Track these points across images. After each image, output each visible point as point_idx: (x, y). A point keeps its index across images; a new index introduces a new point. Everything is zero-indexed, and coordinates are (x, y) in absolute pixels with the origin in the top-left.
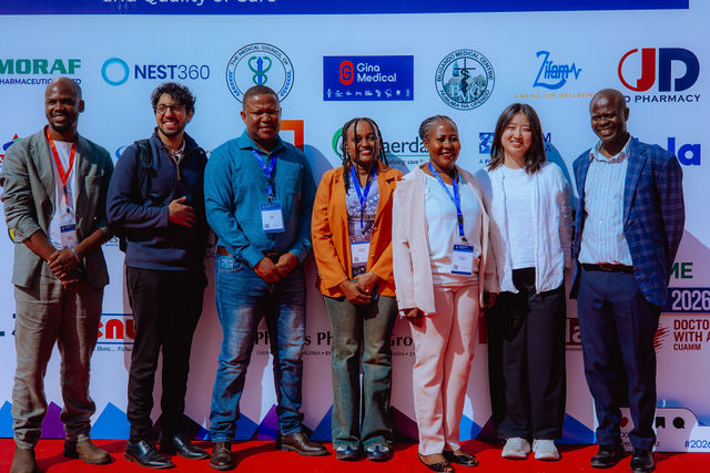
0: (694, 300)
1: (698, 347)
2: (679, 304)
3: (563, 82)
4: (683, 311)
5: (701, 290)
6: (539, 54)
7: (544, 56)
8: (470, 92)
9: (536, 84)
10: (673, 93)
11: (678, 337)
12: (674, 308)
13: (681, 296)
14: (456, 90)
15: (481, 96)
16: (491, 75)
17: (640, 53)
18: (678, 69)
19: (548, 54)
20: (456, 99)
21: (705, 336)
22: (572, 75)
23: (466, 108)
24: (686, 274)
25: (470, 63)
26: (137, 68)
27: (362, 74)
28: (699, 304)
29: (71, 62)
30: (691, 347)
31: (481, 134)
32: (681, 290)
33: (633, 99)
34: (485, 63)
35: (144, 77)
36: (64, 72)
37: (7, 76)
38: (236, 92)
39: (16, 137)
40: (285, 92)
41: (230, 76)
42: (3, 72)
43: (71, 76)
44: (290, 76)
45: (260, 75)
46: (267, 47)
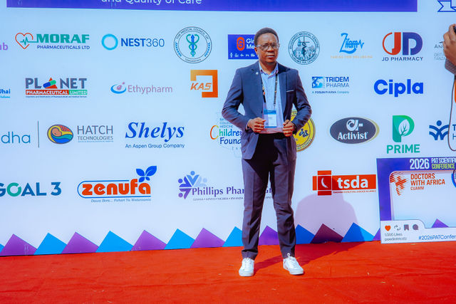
0: (420, 163)
1: (423, 188)
2: (414, 166)
3: (355, 50)
4: (415, 169)
5: (424, 158)
6: (342, 35)
7: (345, 36)
8: (307, 55)
9: (341, 51)
10: (409, 56)
11: (413, 183)
12: (411, 168)
13: (414, 162)
14: (299, 54)
15: (313, 57)
16: (317, 46)
17: (393, 35)
18: (412, 43)
19: (347, 34)
20: (300, 59)
21: (426, 183)
22: (359, 46)
23: (305, 64)
24: (417, 150)
25: (307, 39)
26: (122, 40)
27: (249, 45)
28: (423, 166)
29: (84, 36)
30: (419, 188)
31: (313, 78)
32: (414, 159)
33: (390, 59)
34: (314, 39)
35: (127, 45)
36: (79, 42)
37: (44, 44)
38: (179, 54)
39: (51, 79)
40: (207, 54)
41: (176, 45)
42: (42, 41)
43: (84, 44)
44: (209, 46)
45: (193, 45)
46: (196, 29)
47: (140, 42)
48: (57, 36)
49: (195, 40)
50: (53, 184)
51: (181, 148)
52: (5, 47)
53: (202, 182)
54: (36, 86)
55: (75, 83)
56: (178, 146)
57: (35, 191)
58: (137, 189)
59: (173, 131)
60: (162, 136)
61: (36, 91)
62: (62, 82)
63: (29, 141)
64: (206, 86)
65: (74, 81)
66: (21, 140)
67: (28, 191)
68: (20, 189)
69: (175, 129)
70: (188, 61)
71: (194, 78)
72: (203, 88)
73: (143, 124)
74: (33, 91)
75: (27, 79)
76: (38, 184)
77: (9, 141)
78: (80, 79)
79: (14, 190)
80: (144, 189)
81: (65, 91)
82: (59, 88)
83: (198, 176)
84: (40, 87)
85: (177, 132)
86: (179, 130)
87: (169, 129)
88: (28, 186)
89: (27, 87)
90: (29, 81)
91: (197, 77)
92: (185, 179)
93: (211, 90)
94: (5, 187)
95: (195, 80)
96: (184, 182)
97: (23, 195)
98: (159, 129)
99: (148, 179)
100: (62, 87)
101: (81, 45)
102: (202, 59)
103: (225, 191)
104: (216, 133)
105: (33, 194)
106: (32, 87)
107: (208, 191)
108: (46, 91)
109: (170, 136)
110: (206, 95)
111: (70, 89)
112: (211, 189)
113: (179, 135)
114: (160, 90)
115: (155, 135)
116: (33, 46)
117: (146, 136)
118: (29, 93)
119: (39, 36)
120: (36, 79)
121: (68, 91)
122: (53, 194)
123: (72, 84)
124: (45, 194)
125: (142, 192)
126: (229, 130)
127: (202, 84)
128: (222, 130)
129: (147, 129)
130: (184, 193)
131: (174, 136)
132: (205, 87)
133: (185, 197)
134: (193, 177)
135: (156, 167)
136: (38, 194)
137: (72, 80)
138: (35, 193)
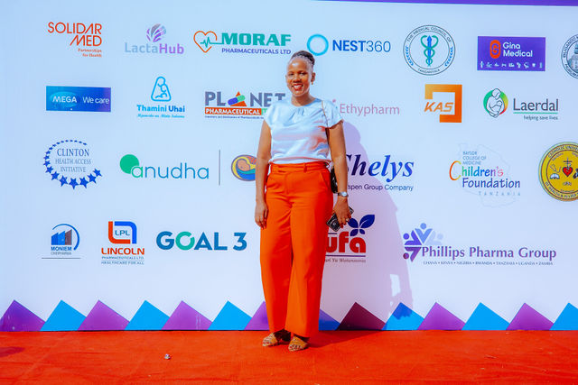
14: (576, 64)
20: (576, 70)
26: (334, 42)
27: (506, 51)
29: (283, 37)
35: (340, 49)
36: (277, 44)
37: (232, 46)
38: (410, 62)
39: (239, 94)
40: (448, 63)
41: (407, 50)
42: (228, 43)
43: (283, 48)
44: (452, 51)
45: (429, 49)
46: (435, 28)
47: (359, 45)
48: (249, 36)
49: (433, 43)
50: (236, 234)
51: (408, 191)
52: (181, 50)
53: (436, 239)
54: (219, 103)
55: (270, 100)
56: (405, 188)
57: (212, 244)
58: (347, 246)
59: (398, 167)
60: (383, 174)
61: (218, 109)
62: (252, 97)
63: (207, 176)
64: (446, 106)
65: (269, 97)
66: (196, 174)
67: (203, 243)
68: (193, 240)
69: (401, 164)
70: (422, 72)
71: (429, 96)
72: (441, 109)
73: (358, 157)
74: (215, 109)
75: (207, 94)
76: (216, 235)
77: (181, 176)
78: (276, 95)
79: (185, 241)
80: (358, 245)
81: (256, 110)
82: (248, 106)
83: (430, 230)
84: (224, 104)
85: (403, 169)
86: (407, 166)
87: (394, 164)
88: (203, 237)
89: (207, 104)
90: (210, 96)
91: (434, 93)
92: (413, 234)
93: (452, 112)
94: (173, 237)
95: (431, 98)
96: (411, 239)
97: (197, 248)
98: (379, 164)
99: (363, 232)
100: (252, 105)
101: (280, 48)
102: (441, 69)
103: (467, 252)
104: (457, 171)
105: (210, 248)
106: (213, 104)
107: (444, 251)
108: (232, 109)
109: (394, 174)
110: (445, 119)
111: (263, 107)
112: (448, 249)
113: (407, 173)
114: (383, 111)
115: (374, 172)
116: (217, 49)
117: (362, 173)
118: (210, 111)
119: (225, 35)
120: (219, 93)
121: (260, 110)
122: (236, 248)
123: (266, 100)
124: (225, 248)
125: (354, 249)
126: (475, 168)
127: (441, 104)
128: (466, 167)
129: (364, 164)
130: (410, 253)
131: (399, 175)
132: (444, 108)
133: (412, 259)
134: (424, 231)
135: (373, 216)
136: (217, 248)
137: (266, 95)
138: (213, 246)
